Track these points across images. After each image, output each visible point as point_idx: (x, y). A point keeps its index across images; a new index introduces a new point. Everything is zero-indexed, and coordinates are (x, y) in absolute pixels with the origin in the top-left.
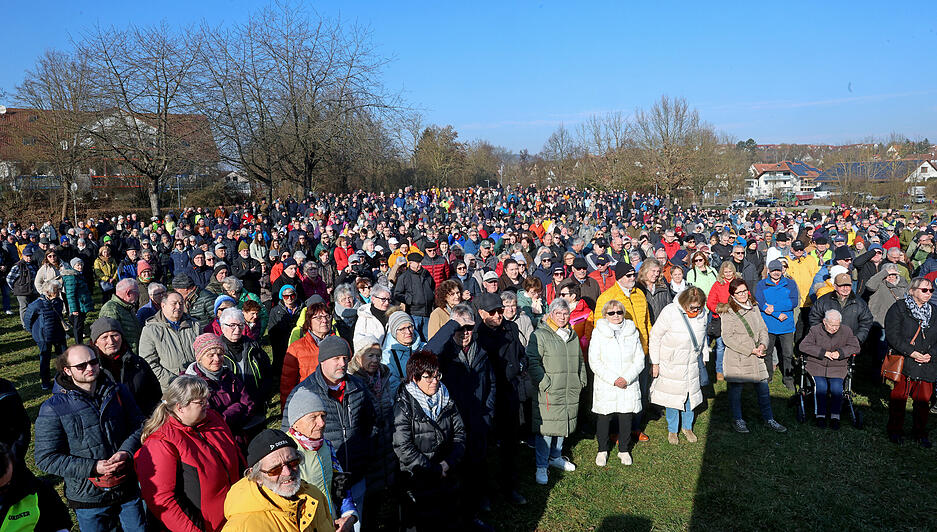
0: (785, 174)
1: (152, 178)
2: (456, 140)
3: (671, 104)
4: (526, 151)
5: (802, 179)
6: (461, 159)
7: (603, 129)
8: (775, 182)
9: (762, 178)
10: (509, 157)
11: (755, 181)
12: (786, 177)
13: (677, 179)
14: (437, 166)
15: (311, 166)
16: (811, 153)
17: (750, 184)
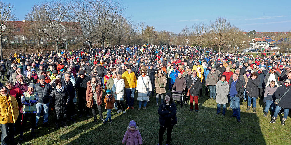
0: (264, 42)
1: (57, 41)
2: (154, 30)
3: (221, 19)
4: (180, 33)
5: (269, 43)
6: (156, 36)
7: (198, 27)
8: (260, 44)
9: (256, 43)
10: (175, 35)
11: (254, 44)
12: (264, 43)
13: (222, 43)
14: (148, 37)
15: (104, 39)
16: (275, 35)
17: (252, 45)
